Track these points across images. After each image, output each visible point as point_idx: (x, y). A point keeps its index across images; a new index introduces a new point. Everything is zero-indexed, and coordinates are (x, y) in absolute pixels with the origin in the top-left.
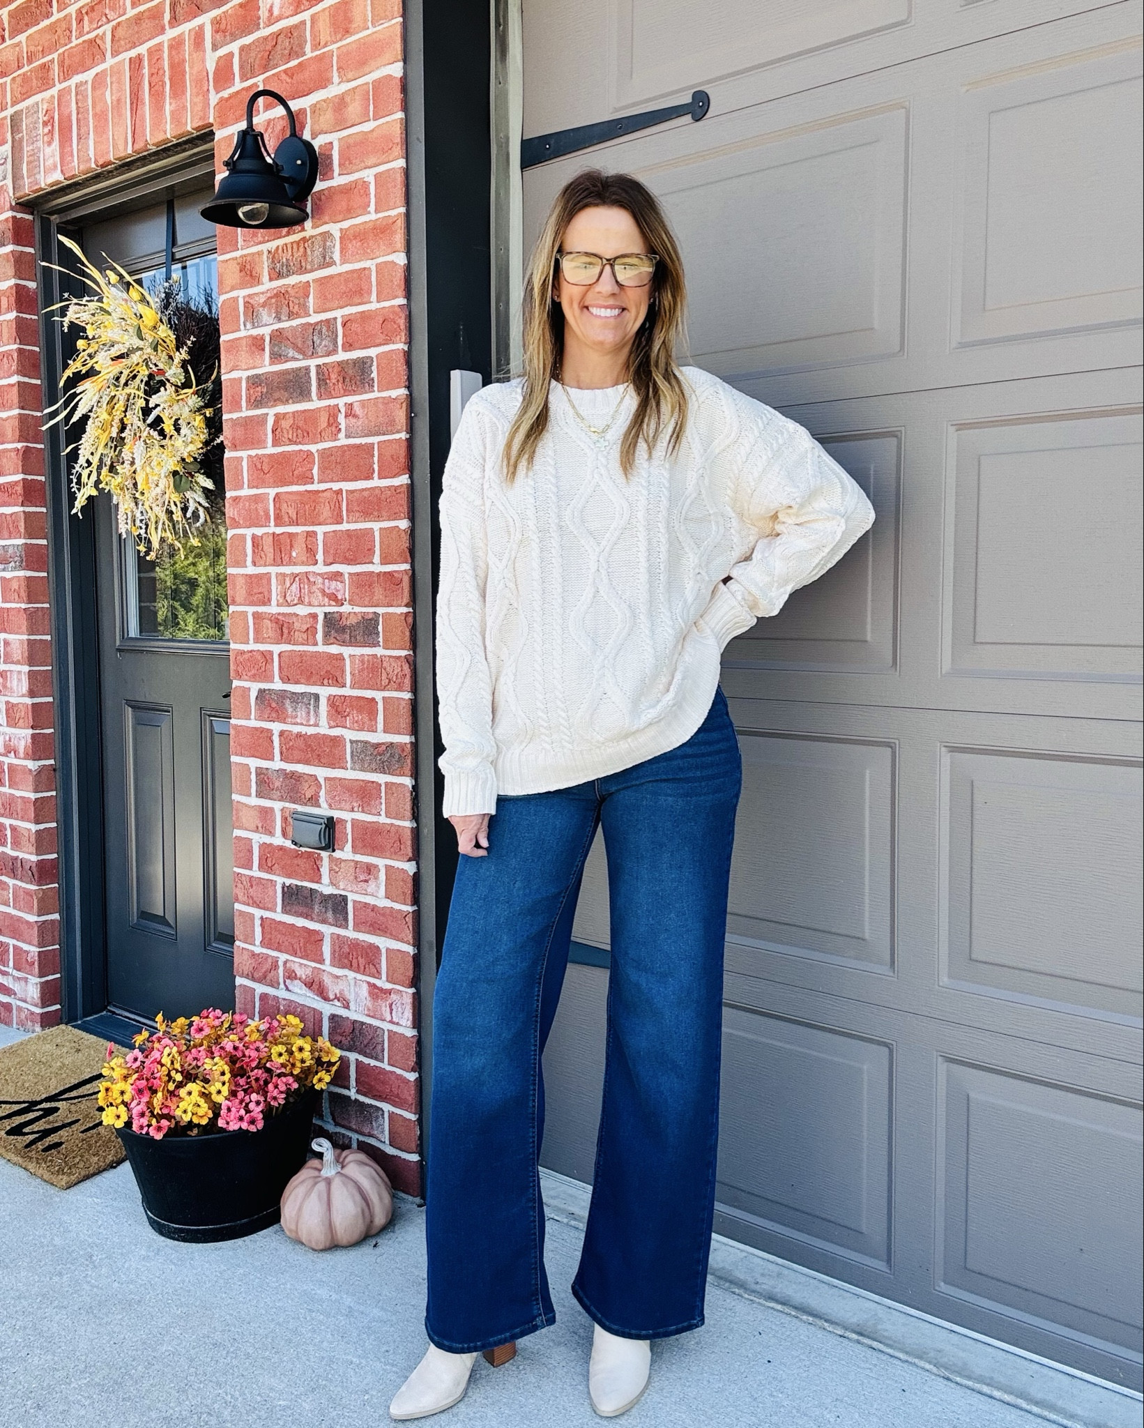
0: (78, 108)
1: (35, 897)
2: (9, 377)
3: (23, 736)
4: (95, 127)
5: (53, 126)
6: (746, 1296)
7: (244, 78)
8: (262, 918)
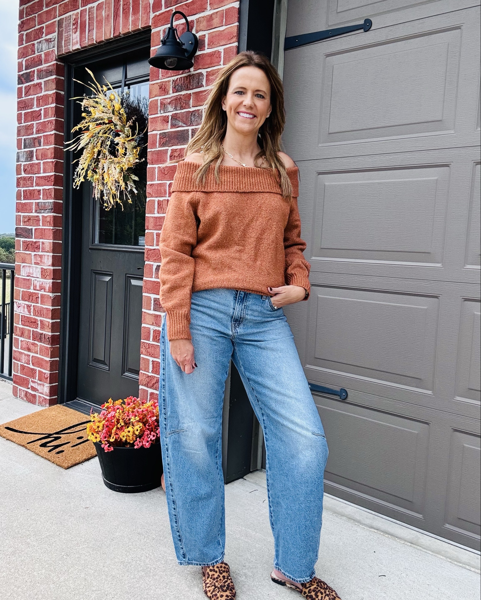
0: (89, 18)
1: (49, 350)
2: (51, 131)
3: (48, 283)
4: (97, 26)
5: (77, 25)
6: (361, 526)
7: (166, 7)
8: (153, 361)
